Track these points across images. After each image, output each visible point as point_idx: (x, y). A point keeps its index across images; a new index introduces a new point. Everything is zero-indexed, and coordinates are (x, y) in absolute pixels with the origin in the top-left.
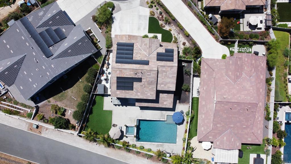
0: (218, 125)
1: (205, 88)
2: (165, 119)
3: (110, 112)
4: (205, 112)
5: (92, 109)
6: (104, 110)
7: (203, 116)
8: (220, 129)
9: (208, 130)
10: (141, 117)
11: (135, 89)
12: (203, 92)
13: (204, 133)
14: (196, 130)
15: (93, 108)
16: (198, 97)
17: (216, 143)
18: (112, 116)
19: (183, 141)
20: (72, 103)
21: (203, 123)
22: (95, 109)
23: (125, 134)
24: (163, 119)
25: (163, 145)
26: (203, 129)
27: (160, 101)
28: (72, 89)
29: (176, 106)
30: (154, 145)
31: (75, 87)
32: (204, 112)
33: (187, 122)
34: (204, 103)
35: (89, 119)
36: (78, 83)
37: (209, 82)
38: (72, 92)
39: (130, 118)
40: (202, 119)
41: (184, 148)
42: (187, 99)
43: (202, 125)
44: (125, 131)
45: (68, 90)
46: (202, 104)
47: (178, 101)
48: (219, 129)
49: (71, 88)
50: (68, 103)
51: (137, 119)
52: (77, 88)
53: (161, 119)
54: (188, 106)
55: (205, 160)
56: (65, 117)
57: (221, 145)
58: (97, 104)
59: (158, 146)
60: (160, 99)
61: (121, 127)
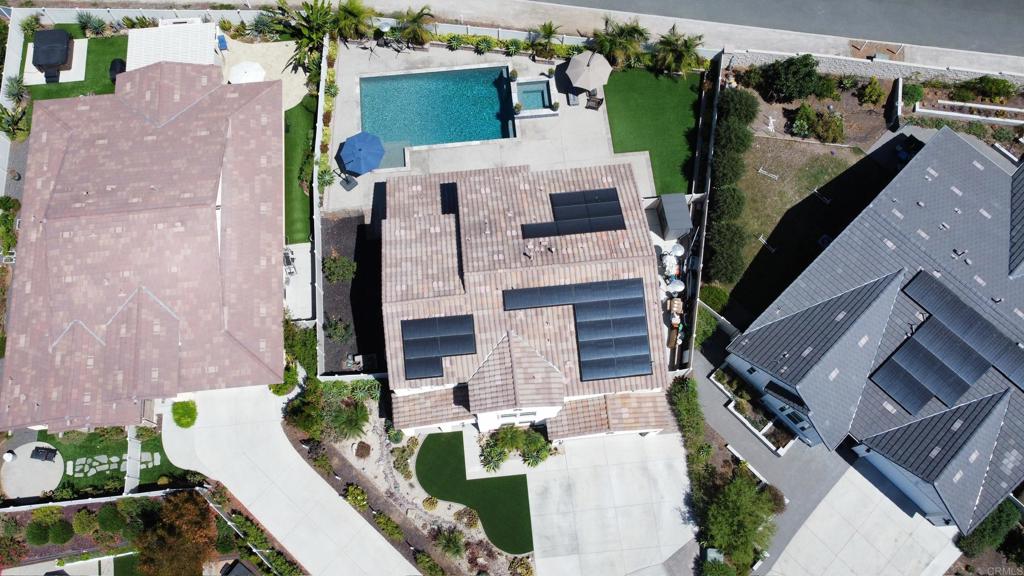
0: (204, 133)
1: (263, 262)
2: (412, 153)
3: (619, 146)
4: (257, 178)
5: (693, 148)
6: (647, 152)
7: (263, 161)
8: (195, 123)
9: (241, 117)
10: (501, 147)
11: (545, 199)
12: (268, 249)
13: (258, 107)
14: (292, 129)
15: (689, 153)
16: (291, 247)
17: (209, 80)
18: (610, 136)
19: (339, 84)
20: (774, 159)
21: (263, 138)
22: (682, 152)
23: (553, 82)
24: (419, 152)
25: (407, 69)
26: (264, 120)
27: (439, 191)
28: (786, 204)
29: (371, 204)
30: (442, 65)
31: (777, 214)
32: (264, 176)
33: (324, 148)
34: (263, 208)
35: (691, 113)
36: (770, 231)
37: (245, 287)
38: (781, 194)
39: (544, 138)
40: (268, 153)
41: (331, 64)
42: (332, 231)
43: (269, 133)
44: (552, 92)
45: (797, 200)
46: (270, 204)
47: (368, 221)
48: (201, 123)
49: (789, 207)
50: (785, 155)
51: (515, 136)
52: (769, 211)
53: (427, 151)
54: (325, 204)
55: (252, 42)
56: (784, 109)
57: (194, 74)
58: (679, 168)
59: (426, 63)
60: (439, 198)
61: (569, 104)
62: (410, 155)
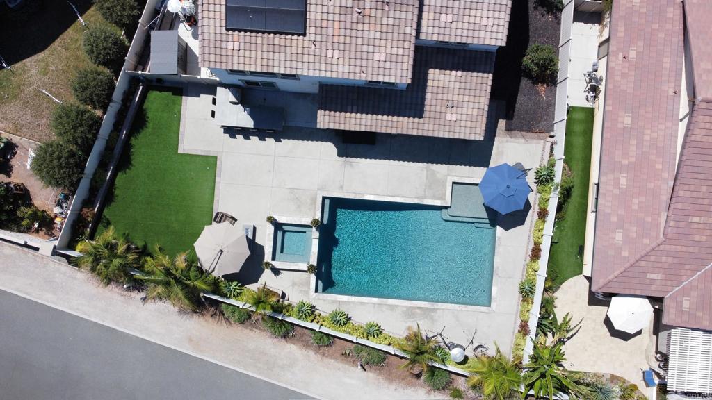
2: (442, 198)
3: (209, 164)
4: (633, 159)
5: (127, 147)
6: (180, 151)
10: (342, 187)
12: (626, 71)
14: (576, 250)
15: (133, 141)
16: (589, 105)
18: (217, 179)
19: (517, 297)
20: (41, 116)
21: (621, 212)
22: (142, 146)
23: (268, 257)
24: (434, 197)
25: (434, 310)
27: (427, 108)
28: (43, 60)
29: (496, 144)
30: (392, 308)
31: (56, 49)
33: (543, 214)
35: (117, 192)
36: (70, 31)
38: (45, 72)
39: (292, 189)
41: (524, 328)
44: (271, 250)
45: (28, 62)
46: (620, 126)
47: (502, 123)
48: (697, 238)
49: (41, 55)
50: (26, 117)
51: (324, 198)
52: (64, 54)
53: (425, 197)
54: (549, 145)
55: (614, 378)
56: (9, 176)
57: (700, 314)
58: (150, 125)
59: (410, 313)
61: (255, 229)
62: (445, 194)
